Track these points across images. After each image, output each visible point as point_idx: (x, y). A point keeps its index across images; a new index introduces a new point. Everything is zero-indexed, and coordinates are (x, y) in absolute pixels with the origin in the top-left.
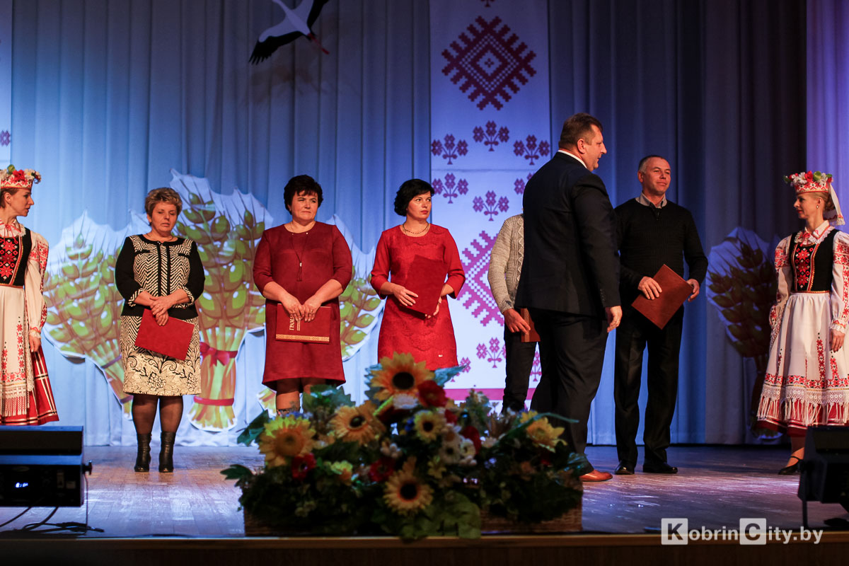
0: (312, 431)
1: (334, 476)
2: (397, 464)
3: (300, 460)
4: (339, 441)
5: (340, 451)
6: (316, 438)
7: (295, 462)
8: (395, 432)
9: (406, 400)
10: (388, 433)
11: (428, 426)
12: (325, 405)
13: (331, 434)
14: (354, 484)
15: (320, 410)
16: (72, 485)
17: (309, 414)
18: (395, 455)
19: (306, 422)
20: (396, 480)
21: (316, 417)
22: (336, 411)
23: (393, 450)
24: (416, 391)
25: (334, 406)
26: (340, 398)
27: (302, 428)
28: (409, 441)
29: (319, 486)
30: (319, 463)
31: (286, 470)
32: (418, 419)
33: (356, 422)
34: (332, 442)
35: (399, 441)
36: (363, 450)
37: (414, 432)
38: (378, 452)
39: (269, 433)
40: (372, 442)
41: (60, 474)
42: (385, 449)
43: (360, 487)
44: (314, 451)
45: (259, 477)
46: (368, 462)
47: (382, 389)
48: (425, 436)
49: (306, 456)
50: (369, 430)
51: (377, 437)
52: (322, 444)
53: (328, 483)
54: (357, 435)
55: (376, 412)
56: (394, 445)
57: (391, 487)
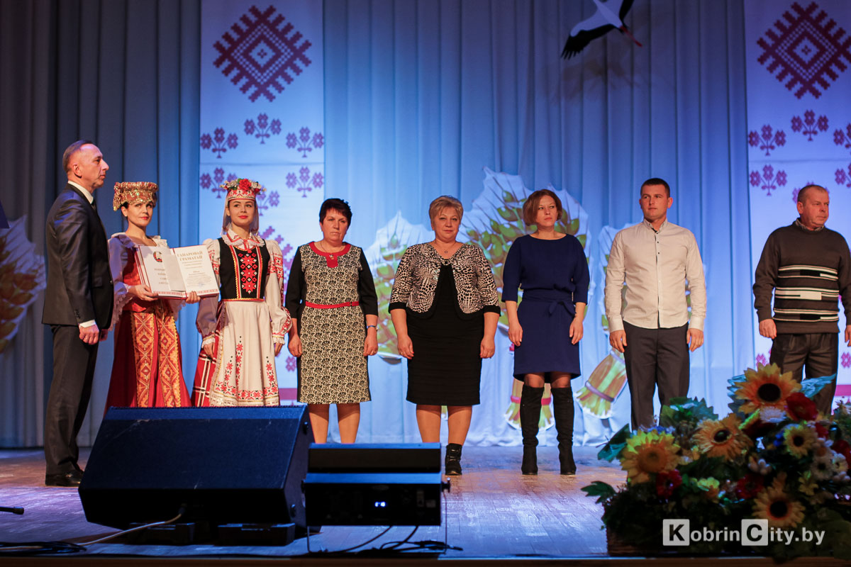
0: (677, 446)
1: (701, 493)
2: (767, 480)
3: (665, 476)
4: (703, 456)
5: (704, 467)
6: (680, 453)
7: (659, 478)
8: (760, 445)
9: (773, 414)
10: (753, 449)
11: (798, 440)
12: (688, 419)
13: (695, 449)
14: (721, 501)
15: (684, 424)
16: (431, 504)
17: (671, 429)
18: (764, 471)
19: (669, 436)
20: (765, 497)
21: (678, 432)
22: (699, 425)
23: (760, 467)
24: (784, 403)
25: (696, 420)
26: (702, 411)
27: (666, 443)
28: (777, 456)
29: (685, 503)
30: (684, 479)
31: (649, 487)
32: (787, 432)
33: (721, 436)
34: (697, 457)
35: (768, 456)
36: (728, 465)
37: (784, 447)
38: (745, 466)
39: (631, 449)
40: (738, 457)
41: (420, 493)
42: (752, 465)
43: (729, 506)
44: (679, 467)
45: (623, 495)
46: (734, 479)
47: (746, 402)
48: (792, 450)
49: (671, 472)
50: (736, 445)
51: (744, 452)
52: (686, 460)
53: (694, 500)
54: (722, 450)
55: (741, 426)
56: (762, 461)
57: (760, 505)
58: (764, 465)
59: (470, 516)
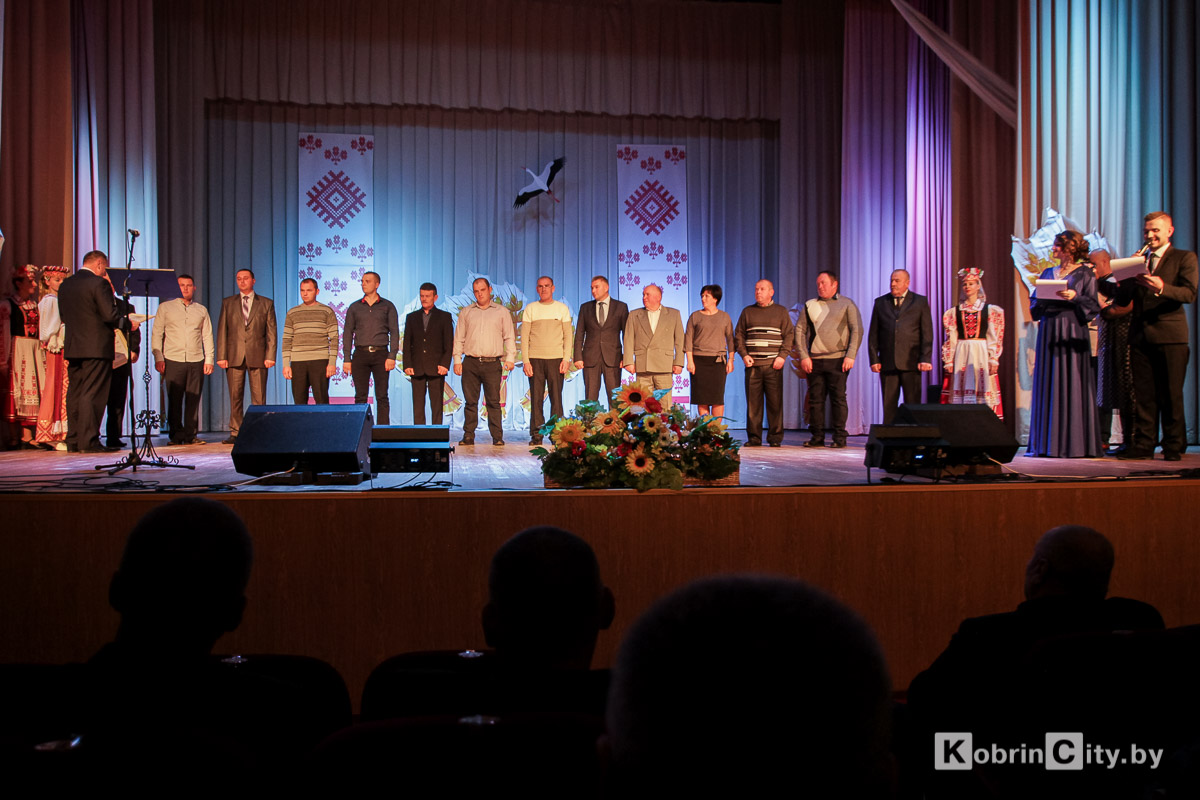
0: (583, 427)
1: (597, 453)
2: (634, 446)
3: (577, 444)
4: (598, 433)
5: (599, 439)
6: (585, 431)
7: (574, 445)
8: (630, 427)
9: (637, 409)
10: (626, 429)
11: (651, 424)
12: (590, 412)
13: (594, 429)
14: (608, 458)
15: (587, 415)
16: (444, 460)
17: (581, 417)
18: (632, 441)
19: (579, 422)
20: (633, 455)
21: (584, 419)
22: (596, 416)
23: (630, 439)
24: (644, 403)
25: (595, 413)
26: (598, 407)
27: (577, 425)
28: (640, 433)
29: (588, 459)
30: (588, 445)
31: (569, 450)
32: (646, 419)
33: (608, 422)
34: (594, 433)
35: (635, 433)
36: (612, 438)
37: (643, 428)
38: (622, 438)
39: (558, 429)
40: (618, 434)
41: (438, 453)
42: (626, 438)
43: (613, 461)
44: (585, 439)
45: (553, 454)
46: (616, 446)
47: (623, 402)
48: (649, 430)
49: (581, 442)
50: (616, 427)
51: (621, 430)
52: (588, 435)
53: (594, 457)
54: (608, 430)
55: (620, 416)
56: (631, 435)
57: (629, 460)
58: (633, 438)
59: (463, 468)
